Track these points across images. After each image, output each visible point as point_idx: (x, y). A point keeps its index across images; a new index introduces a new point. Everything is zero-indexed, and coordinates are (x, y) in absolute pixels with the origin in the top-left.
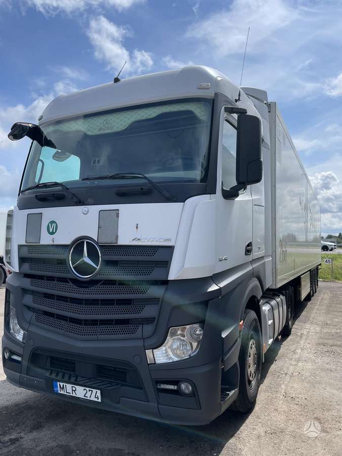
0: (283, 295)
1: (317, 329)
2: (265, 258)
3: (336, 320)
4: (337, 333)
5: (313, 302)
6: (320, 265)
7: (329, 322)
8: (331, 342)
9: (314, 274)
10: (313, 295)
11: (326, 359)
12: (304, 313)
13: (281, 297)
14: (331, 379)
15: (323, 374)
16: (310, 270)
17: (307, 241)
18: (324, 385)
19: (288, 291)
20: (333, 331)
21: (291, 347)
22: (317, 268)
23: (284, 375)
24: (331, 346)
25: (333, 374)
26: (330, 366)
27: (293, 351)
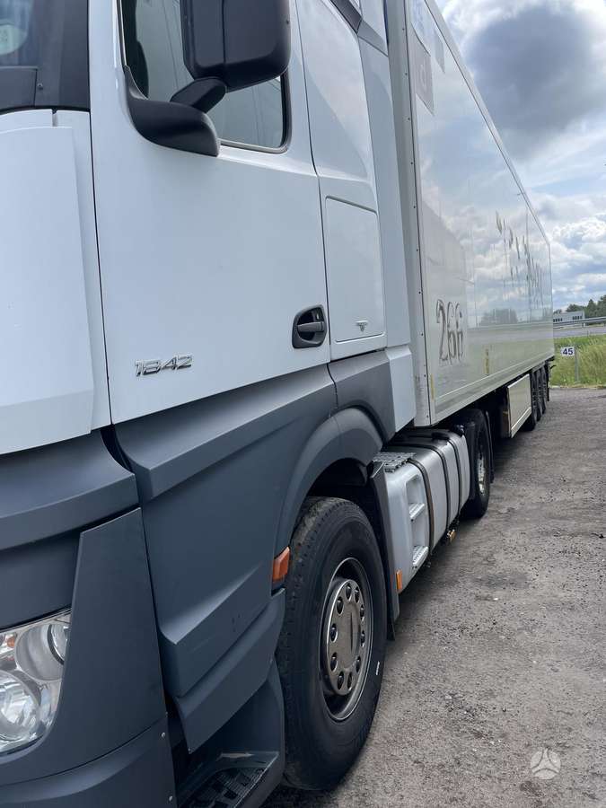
0: (460, 434)
1: (544, 494)
2: (387, 352)
3: (584, 469)
4: (585, 501)
5: (539, 434)
6: (552, 359)
7: (569, 476)
8: (571, 525)
9: (539, 379)
10: (538, 420)
11: (560, 575)
12: (516, 461)
13: (455, 439)
14: (571, 633)
15: (550, 621)
16: (530, 372)
17: (532, 320)
18: (553, 657)
19: (473, 424)
20: (577, 496)
21: (482, 549)
22: (546, 367)
23: (456, 634)
24: (573, 535)
25: (575, 618)
26: (569, 594)
27: (486, 559)
